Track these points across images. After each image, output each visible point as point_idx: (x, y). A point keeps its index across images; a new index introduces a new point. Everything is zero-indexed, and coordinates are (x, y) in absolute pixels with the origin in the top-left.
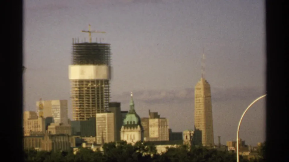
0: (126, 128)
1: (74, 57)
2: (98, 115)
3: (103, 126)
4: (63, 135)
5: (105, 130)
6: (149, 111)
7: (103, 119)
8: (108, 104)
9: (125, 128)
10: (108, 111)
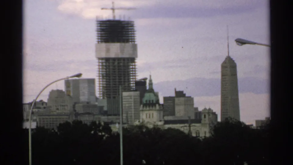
0: (145, 106)
1: (98, 34)
2: (125, 94)
3: (130, 105)
4: (89, 114)
5: (131, 109)
6: (175, 90)
7: (129, 98)
8: (134, 82)
9: (143, 107)
10: (134, 89)
